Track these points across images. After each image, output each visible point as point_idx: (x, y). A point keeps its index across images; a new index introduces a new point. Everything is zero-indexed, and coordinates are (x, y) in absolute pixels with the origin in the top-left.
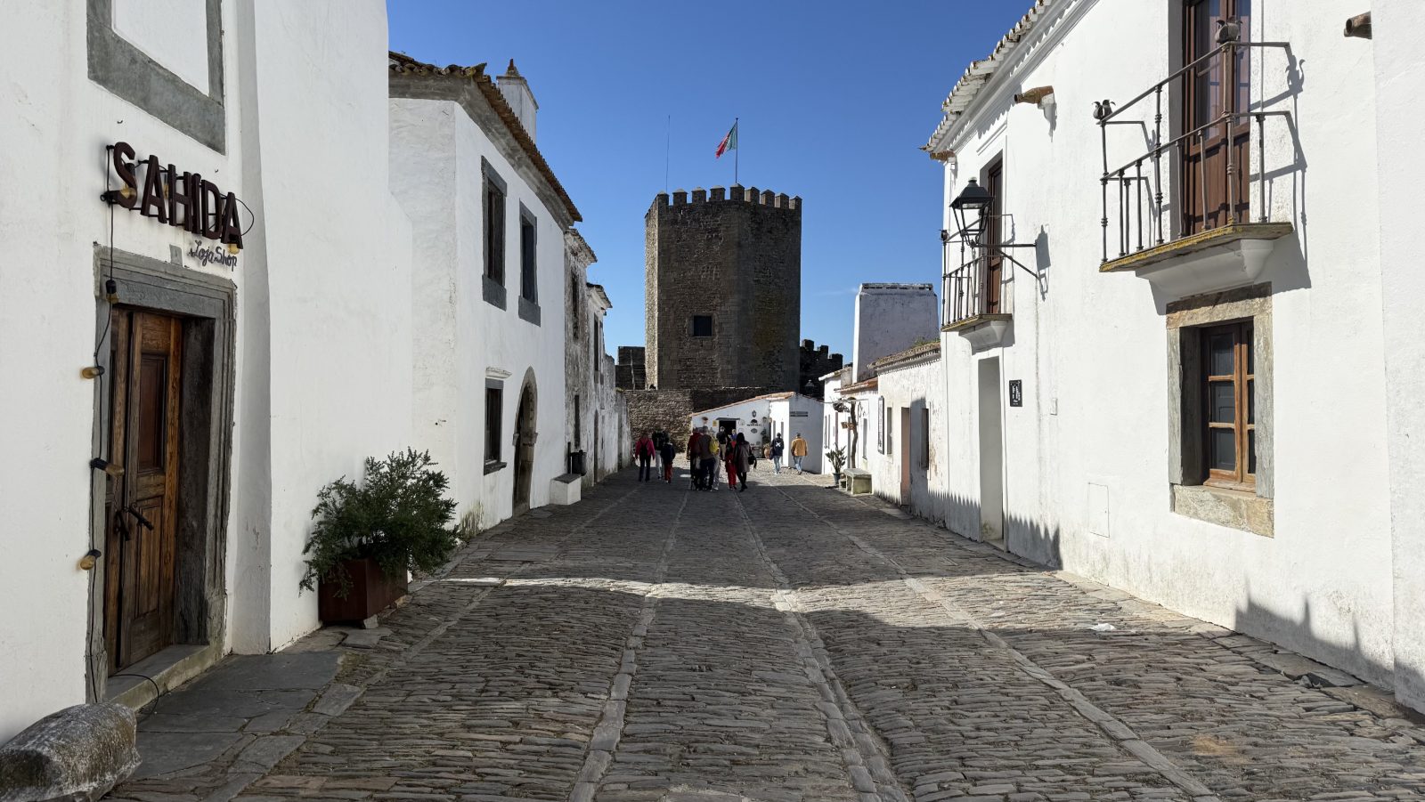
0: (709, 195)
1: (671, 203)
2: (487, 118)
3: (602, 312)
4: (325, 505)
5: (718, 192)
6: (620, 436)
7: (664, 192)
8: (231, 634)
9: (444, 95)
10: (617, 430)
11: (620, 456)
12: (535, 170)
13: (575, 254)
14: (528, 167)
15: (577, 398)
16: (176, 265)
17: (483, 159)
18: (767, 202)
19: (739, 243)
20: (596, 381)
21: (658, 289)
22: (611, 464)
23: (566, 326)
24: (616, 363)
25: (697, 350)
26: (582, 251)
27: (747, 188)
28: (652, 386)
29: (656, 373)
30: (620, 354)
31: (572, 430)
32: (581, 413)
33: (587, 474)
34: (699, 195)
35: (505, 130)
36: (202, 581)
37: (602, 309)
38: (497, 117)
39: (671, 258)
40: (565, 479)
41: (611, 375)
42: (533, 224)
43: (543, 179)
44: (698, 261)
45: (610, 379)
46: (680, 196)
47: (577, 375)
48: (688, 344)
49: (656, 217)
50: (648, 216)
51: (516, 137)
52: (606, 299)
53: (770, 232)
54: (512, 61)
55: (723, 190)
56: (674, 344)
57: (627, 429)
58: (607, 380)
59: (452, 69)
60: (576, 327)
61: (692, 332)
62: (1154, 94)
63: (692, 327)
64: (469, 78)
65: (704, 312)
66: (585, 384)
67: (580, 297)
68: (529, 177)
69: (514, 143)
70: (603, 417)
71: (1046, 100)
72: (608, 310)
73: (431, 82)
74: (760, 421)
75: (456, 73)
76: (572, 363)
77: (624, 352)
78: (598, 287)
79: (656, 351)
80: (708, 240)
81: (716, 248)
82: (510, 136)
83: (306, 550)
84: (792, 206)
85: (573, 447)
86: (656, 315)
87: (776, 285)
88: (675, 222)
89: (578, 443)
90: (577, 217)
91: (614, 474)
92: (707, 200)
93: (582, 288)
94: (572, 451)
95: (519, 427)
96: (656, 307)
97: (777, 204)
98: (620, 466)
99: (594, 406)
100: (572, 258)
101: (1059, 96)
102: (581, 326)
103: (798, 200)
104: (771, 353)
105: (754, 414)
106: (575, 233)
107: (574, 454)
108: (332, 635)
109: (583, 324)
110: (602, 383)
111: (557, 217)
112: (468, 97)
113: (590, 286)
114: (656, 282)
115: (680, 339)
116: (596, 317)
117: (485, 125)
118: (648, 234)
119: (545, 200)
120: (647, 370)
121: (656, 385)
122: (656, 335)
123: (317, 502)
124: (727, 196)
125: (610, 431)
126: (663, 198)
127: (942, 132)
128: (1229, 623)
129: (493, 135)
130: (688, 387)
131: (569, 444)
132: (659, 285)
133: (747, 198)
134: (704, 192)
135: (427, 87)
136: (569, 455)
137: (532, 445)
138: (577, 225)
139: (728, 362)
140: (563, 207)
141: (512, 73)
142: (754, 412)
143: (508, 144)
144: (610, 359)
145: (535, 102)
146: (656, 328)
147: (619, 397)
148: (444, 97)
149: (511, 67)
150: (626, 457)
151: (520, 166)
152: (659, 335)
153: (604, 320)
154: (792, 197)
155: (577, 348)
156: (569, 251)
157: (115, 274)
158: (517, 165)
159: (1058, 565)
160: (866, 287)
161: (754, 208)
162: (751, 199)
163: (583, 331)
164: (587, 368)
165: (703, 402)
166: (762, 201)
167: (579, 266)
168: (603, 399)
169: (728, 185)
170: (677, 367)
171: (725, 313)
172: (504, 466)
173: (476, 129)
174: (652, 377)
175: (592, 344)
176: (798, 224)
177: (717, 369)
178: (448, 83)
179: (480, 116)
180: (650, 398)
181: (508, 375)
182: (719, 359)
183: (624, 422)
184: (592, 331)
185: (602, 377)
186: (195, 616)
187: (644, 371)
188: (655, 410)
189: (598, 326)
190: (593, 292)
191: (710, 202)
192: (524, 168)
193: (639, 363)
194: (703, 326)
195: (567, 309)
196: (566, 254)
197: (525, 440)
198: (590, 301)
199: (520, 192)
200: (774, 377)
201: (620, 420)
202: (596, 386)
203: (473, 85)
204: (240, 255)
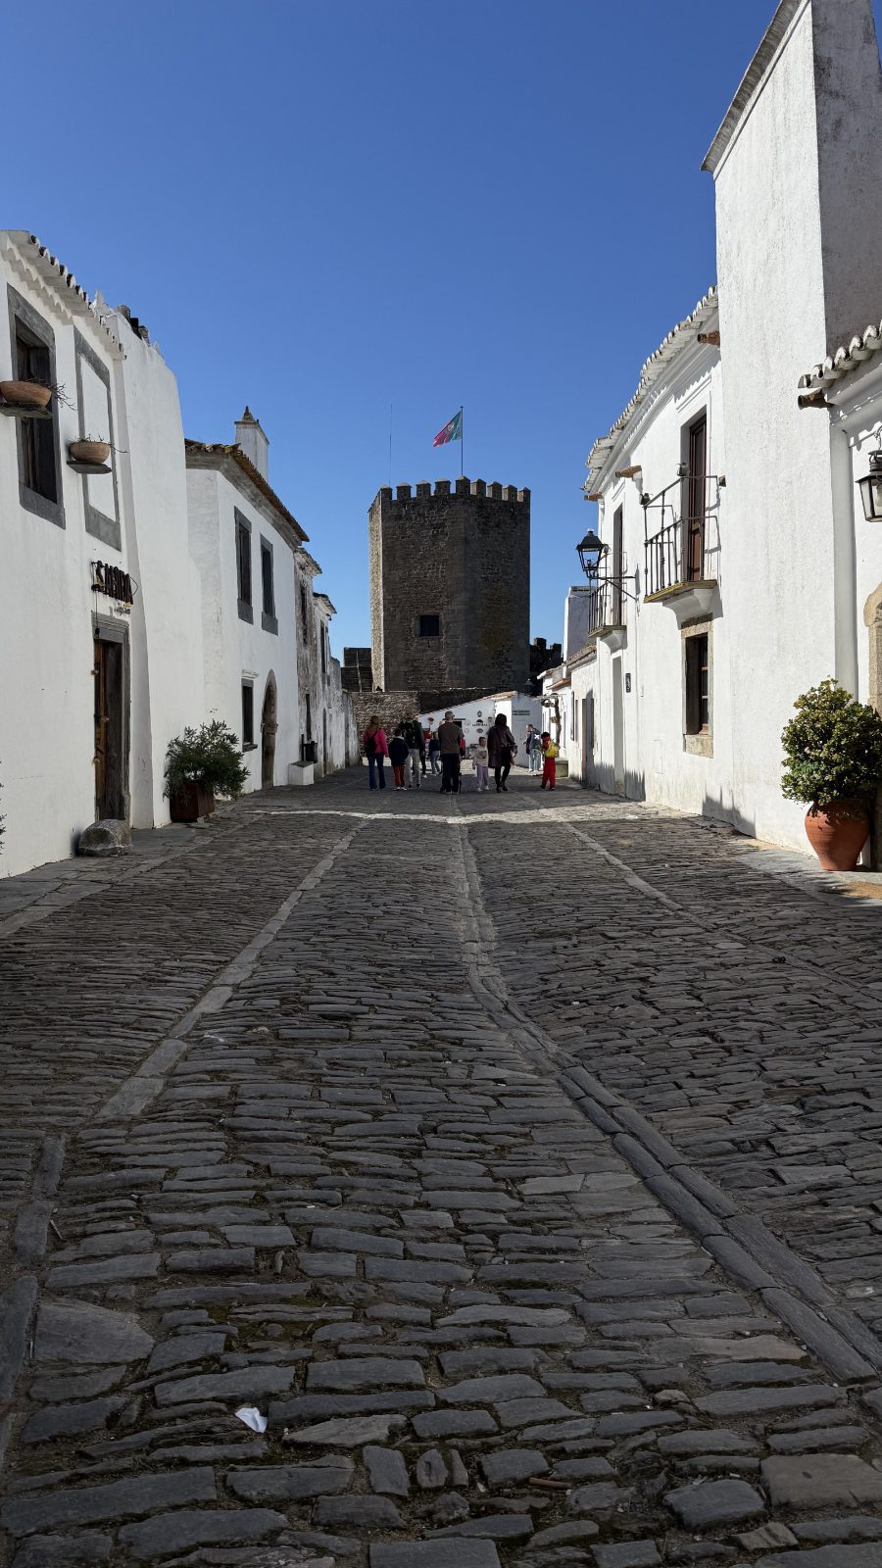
0: (433, 489)
1: (395, 497)
2: (238, 477)
3: (327, 618)
4: (172, 751)
5: (443, 486)
6: (347, 735)
7: (387, 486)
8: (134, 817)
9: (208, 466)
10: (344, 728)
11: (347, 754)
12: (272, 507)
13: (302, 568)
14: (266, 505)
15: (308, 696)
16: (111, 617)
17: (236, 509)
18: (494, 495)
19: (466, 538)
20: (324, 683)
21: (383, 588)
22: (338, 760)
23: (297, 633)
24: (342, 665)
25: (424, 651)
26: (310, 565)
27: (473, 480)
28: (379, 689)
29: (383, 675)
30: (345, 655)
31: (304, 725)
32: (311, 711)
33: (318, 763)
34: (424, 488)
35: (251, 483)
36: (120, 786)
37: (328, 615)
38: (245, 475)
39: (396, 556)
40: (301, 764)
41: (337, 678)
42: (270, 550)
43: (278, 513)
44: (424, 557)
45: (336, 682)
46: (404, 490)
47: (307, 676)
48: (415, 644)
49: (380, 512)
50: (372, 511)
51: (258, 486)
52: (331, 606)
53: (497, 526)
54: (247, 408)
55: (448, 483)
56: (401, 645)
57: (353, 729)
58: (333, 680)
59: (215, 447)
60: (305, 634)
61: (418, 632)
62: (661, 497)
63: (418, 627)
64: (227, 454)
65: (430, 612)
66: (314, 683)
67: (308, 606)
68: (266, 512)
69: (257, 491)
70: (331, 716)
71: (637, 475)
72: (333, 616)
73: (199, 457)
74: (485, 721)
75: (219, 451)
76: (303, 665)
77: (350, 653)
78: (324, 596)
79: (383, 652)
80: (434, 536)
81: (442, 545)
82: (254, 487)
83: (165, 776)
84: (520, 498)
85: (305, 739)
86: (382, 615)
87: (504, 581)
88: (399, 517)
89: (309, 737)
90: (304, 538)
91: (341, 769)
92: (433, 494)
93: (310, 598)
94: (305, 742)
95: (264, 719)
96: (382, 607)
97: (505, 497)
98: (347, 764)
99: (322, 704)
100: (300, 572)
101: (644, 473)
102: (310, 633)
103: (527, 492)
104: (500, 654)
105: (480, 714)
106: (303, 552)
107: (307, 745)
108: (179, 826)
109: (311, 630)
110: (329, 684)
111: (288, 540)
112: (226, 466)
113: (316, 595)
114: (381, 580)
115: (407, 640)
116: (322, 623)
117: (235, 481)
118: (372, 530)
119: (278, 528)
120: (374, 672)
121: (383, 687)
122: (382, 636)
123: (167, 749)
124: (453, 490)
125: (337, 730)
126: (386, 492)
127: (592, 479)
128: (699, 811)
129: (242, 487)
130: (415, 688)
131: (303, 735)
132: (384, 584)
133: (473, 491)
134: (429, 485)
135: (196, 460)
136: (302, 745)
137: (274, 734)
138: (304, 544)
139: (455, 663)
140: (293, 531)
141: (247, 419)
142: (480, 712)
143: (252, 492)
144: (336, 661)
145: (266, 440)
146: (382, 628)
147: (345, 698)
148: (208, 467)
149: (247, 413)
150: (353, 754)
151: (260, 506)
152: (385, 637)
153: (330, 625)
154: (520, 489)
155: (307, 652)
156: (298, 567)
157: (100, 626)
158: (257, 505)
159: (643, 798)
160: (575, 589)
161: (480, 501)
162: (478, 493)
163: (311, 636)
164: (316, 670)
165: (428, 704)
166: (489, 493)
167: (305, 577)
168: (330, 699)
169: (453, 478)
170: (403, 669)
171: (452, 612)
172: (256, 747)
173: (230, 486)
174: (379, 680)
175: (319, 648)
176: (527, 517)
177: (444, 670)
178: (210, 458)
179: (233, 477)
180: (377, 701)
181: (257, 675)
182: (446, 658)
183: (351, 722)
184: (319, 636)
185: (329, 678)
186: (117, 804)
187: (371, 674)
188: (382, 712)
189: (324, 631)
190: (320, 601)
191: (435, 496)
192: (264, 507)
193: (365, 665)
194: (430, 626)
195: (297, 618)
196: (295, 570)
197: (269, 730)
198: (317, 609)
199: (262, 526)
200: (504, 677)
201: (347, 720)
202: (324, 687)
203: (230, 458)
204: (131, 607)
